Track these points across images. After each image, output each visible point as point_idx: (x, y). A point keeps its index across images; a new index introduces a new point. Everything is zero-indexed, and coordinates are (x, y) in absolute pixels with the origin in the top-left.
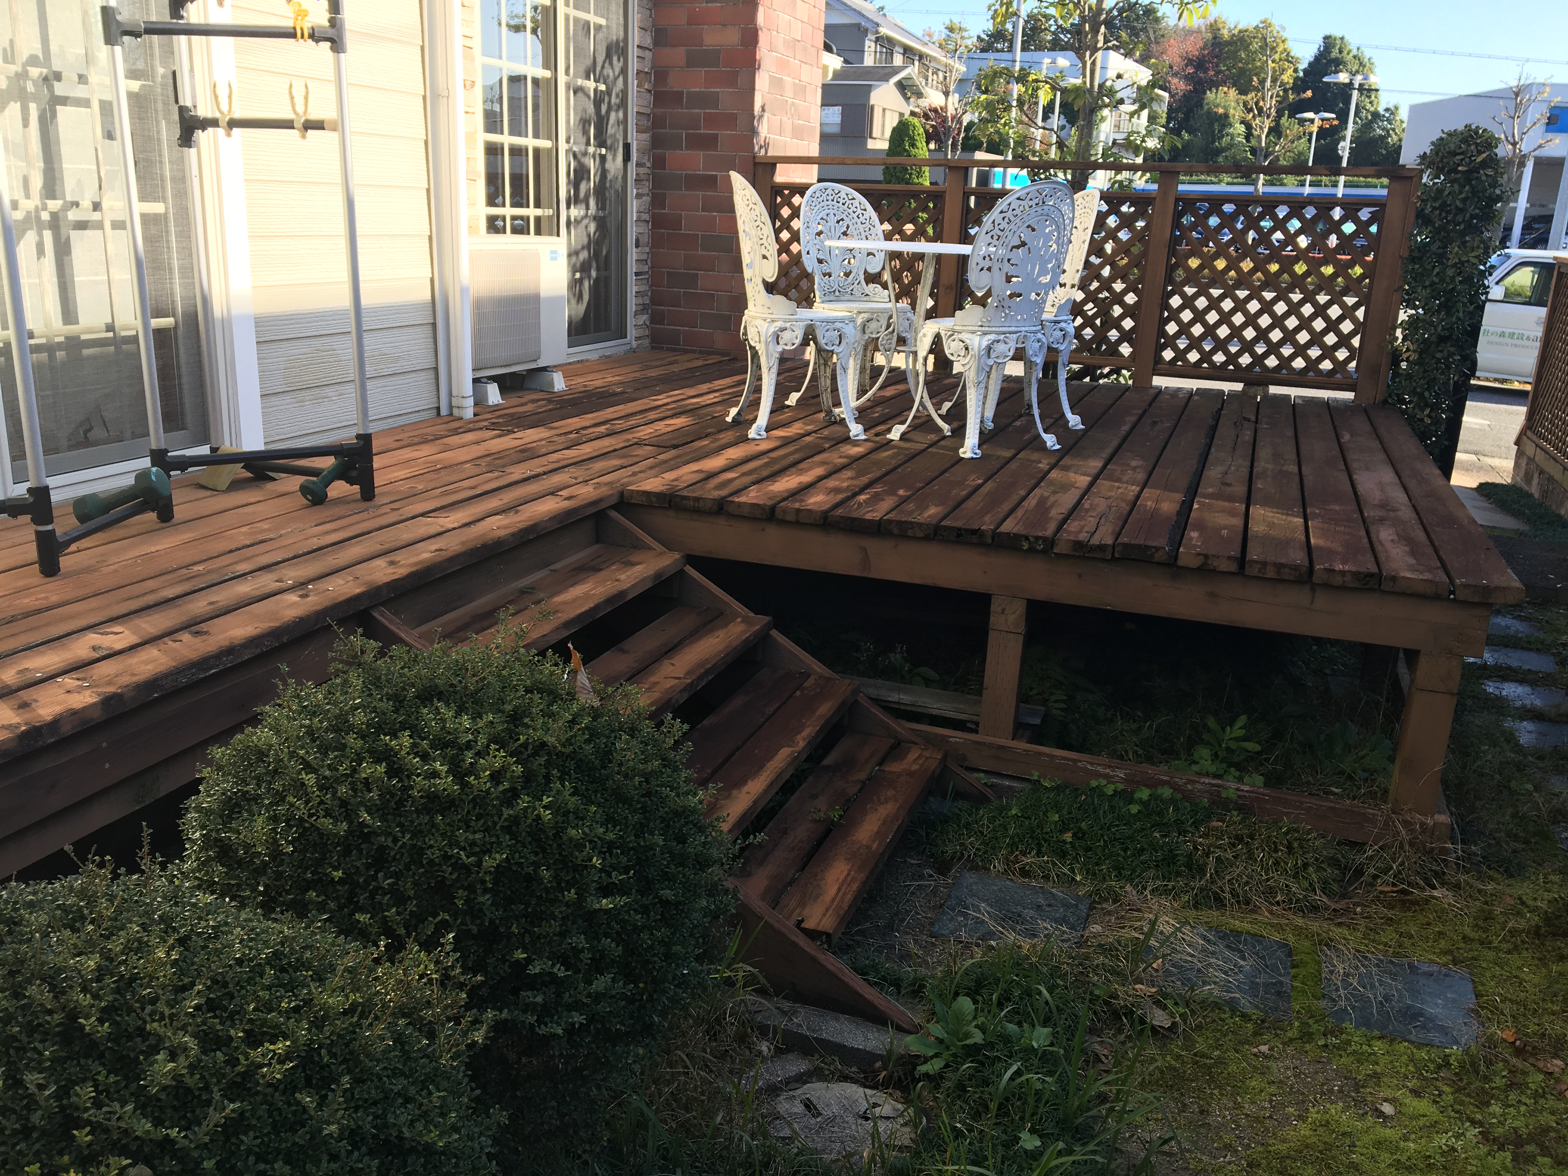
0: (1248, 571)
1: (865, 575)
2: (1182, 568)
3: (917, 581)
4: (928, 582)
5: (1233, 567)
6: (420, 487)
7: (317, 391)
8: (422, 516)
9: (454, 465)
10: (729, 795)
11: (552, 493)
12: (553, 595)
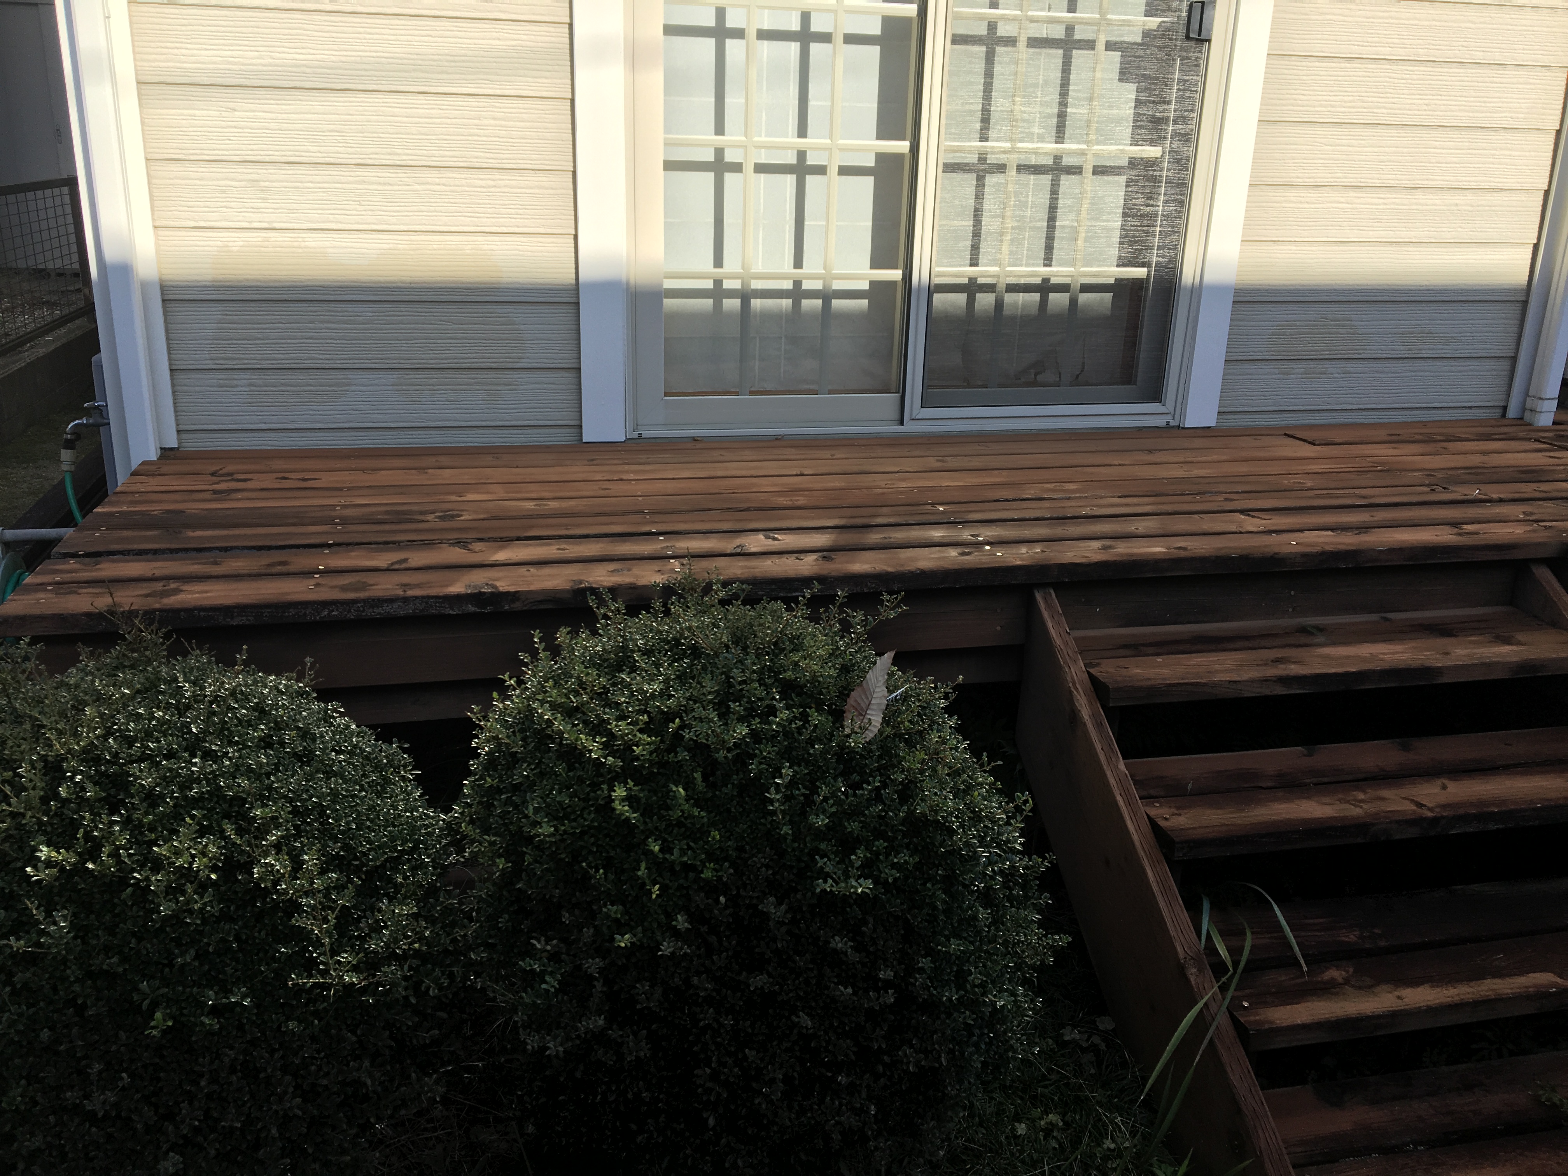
6: (1309, 484)
7: (1312, 364)
8: (1242, 512)
9: (1401, 471)
10: (1370, 987)
11: (1455, 524)
12: (1334, 644)
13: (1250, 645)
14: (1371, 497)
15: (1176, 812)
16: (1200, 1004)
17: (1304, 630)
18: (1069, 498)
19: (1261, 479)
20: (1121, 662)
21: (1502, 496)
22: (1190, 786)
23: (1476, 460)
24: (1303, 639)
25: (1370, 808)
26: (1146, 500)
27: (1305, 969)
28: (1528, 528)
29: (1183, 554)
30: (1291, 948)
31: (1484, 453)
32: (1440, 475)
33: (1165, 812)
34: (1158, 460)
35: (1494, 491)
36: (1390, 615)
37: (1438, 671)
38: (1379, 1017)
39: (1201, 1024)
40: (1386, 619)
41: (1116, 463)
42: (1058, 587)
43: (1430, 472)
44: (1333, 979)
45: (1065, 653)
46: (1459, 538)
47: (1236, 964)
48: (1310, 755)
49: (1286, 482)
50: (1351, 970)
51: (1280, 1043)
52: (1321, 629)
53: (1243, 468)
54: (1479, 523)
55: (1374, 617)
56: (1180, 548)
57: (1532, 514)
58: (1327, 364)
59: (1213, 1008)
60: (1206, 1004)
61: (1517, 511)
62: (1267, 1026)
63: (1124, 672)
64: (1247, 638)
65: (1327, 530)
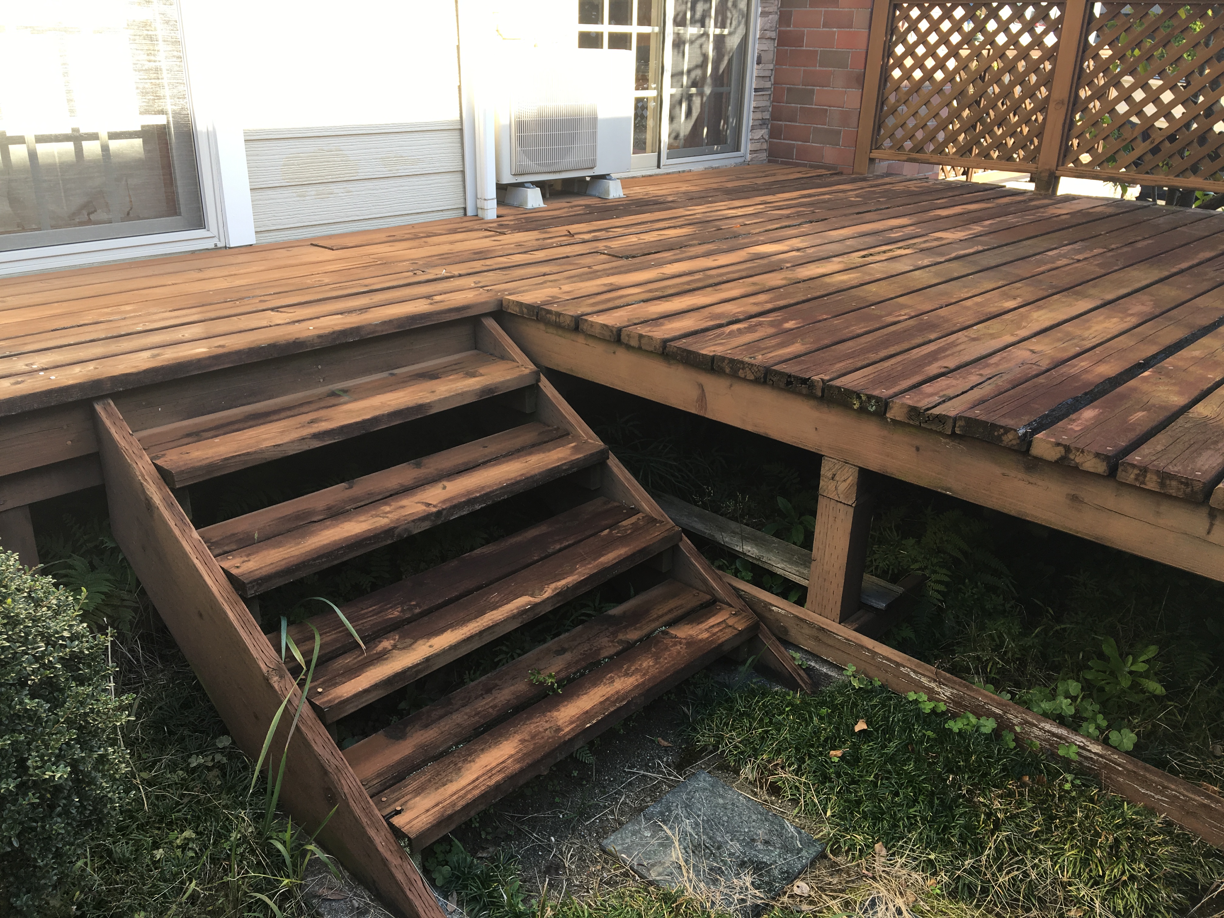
0: (1121, 475)
1: (701, 413)
2: (1036, 458)
3: (750, 428)
4: (761, 430)
5: (1101, 468)
6: (326, 280)
7: (321, 188)
8: (272, 309)
9: (394, 262)
10: (411, 645)
11: (428, 297)
12: (355, 400)
13: (292, 414)
14: (371, 285)
15: (246, 559)
16: (285, 703)
17: (333, 394)
18: (125, 318)
19: (290, 281)
20: (184, 449)
21: (461, 272)
22: (256, 536)
23: (445, 248)
24: (333, 401)
25: (393, 516)
26: (194, 310)
27: (364, 647)
28: (477, 293)
29: (221, 351)
30: (351, 635)
31: (452, 243)
32: (421, 262)
33: (237, 561)
34: (207, 276)
35: (456, 270)
36: (396, 371)
37: (428, 406)
38: (418, 665)
39: (287, 717)
40: (392, 374)
41: (170, 283)
42: (116, 396)
43: (414, 262)
44: (385, 649)
45: (131, 452)
46: (431, 306)
47: (308, 663)
48: (351, 487)
49: (309, 281)
50: (397, 637)
51: (350, 709)
52: (345, 391)
53: (276, 274)
54: (445, 293)
55: (385, 374)
56: (220, 346)
57: (479, 282)
58: (333, 186)
59: (296, 702)
60: (289, 701)
61: (469, 281)
62: (336, 701)
63: (186, 456)
64: (289, 408)
65: (338, 314)
